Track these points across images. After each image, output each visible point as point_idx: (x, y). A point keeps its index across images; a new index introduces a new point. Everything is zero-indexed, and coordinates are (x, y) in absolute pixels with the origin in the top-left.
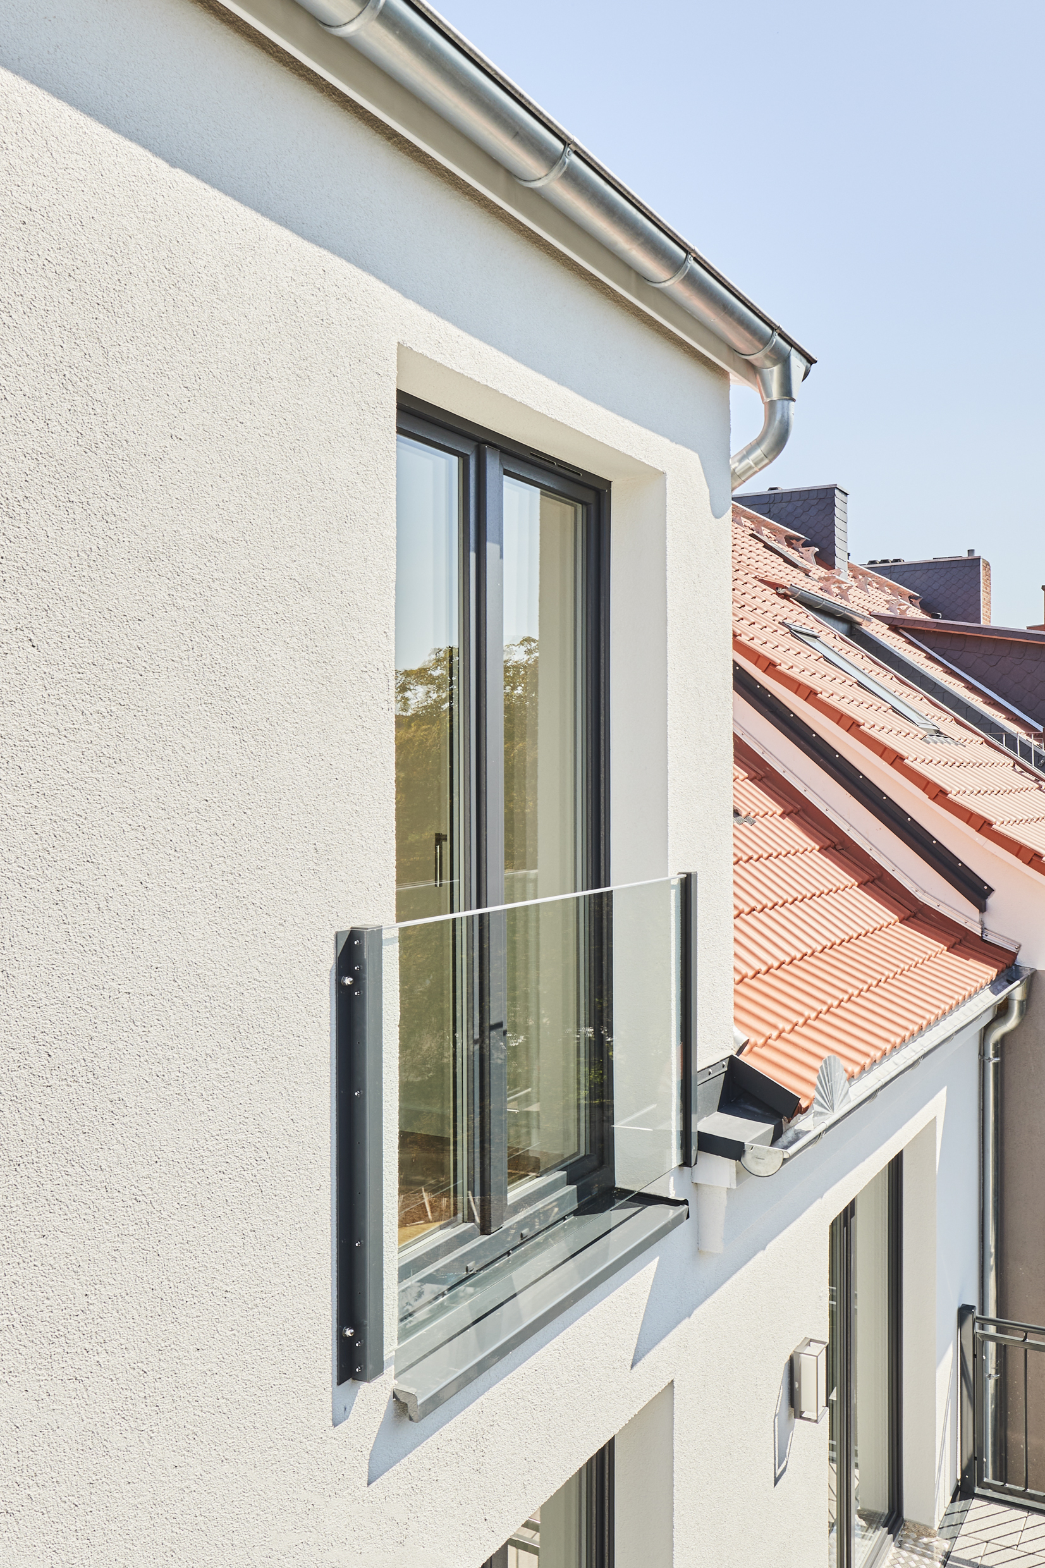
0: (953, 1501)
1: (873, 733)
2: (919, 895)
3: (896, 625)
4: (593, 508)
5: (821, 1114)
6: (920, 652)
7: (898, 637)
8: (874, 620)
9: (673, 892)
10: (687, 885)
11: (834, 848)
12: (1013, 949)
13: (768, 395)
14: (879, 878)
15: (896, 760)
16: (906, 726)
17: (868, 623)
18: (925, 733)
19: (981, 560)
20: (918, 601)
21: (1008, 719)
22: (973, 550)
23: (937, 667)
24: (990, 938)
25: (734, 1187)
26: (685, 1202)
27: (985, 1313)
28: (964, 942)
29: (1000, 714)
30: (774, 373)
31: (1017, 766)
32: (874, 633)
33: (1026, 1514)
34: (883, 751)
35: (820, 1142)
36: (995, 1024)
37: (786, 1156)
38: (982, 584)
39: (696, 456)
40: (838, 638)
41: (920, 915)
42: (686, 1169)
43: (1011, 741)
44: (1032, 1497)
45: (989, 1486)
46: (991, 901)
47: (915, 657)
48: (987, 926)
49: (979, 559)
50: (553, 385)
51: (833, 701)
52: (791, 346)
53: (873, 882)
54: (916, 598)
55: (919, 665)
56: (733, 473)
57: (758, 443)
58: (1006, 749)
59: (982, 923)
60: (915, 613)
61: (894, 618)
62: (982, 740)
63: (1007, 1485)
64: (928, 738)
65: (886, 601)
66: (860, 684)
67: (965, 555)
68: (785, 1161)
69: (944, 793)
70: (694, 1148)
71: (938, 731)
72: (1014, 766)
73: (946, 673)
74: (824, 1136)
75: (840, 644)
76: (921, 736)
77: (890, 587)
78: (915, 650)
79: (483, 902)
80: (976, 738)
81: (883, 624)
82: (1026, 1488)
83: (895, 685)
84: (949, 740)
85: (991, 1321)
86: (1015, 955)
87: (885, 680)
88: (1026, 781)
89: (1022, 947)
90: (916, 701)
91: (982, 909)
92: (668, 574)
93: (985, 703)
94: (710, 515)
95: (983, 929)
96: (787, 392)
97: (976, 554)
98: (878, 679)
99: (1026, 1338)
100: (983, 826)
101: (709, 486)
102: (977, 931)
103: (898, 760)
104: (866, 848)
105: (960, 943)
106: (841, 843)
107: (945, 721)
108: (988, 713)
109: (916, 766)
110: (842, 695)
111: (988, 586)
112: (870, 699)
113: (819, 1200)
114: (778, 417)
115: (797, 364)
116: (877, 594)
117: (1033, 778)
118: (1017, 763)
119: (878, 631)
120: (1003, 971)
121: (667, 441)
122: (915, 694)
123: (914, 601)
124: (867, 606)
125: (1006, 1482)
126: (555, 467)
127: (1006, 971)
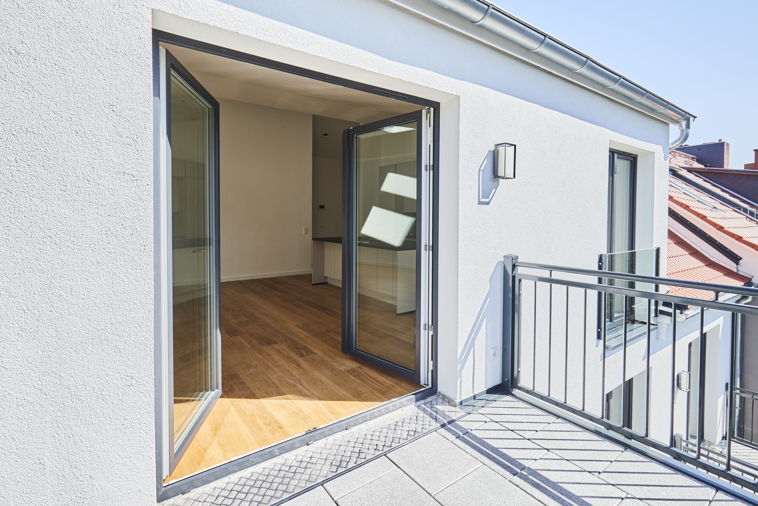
0: (722, 439)
1: (694, 209)
2: (711, 259)
3: (690, 170)
4: (633, 162)
5: (695, 310)
6: (701, 179)
7: (692, 174)
8: (683, 169)
9: (654, 252)
10: (658, 251)
11: (679, 243)
12: (750, 277)
13: (682, 128)
14: (696, 253)
15: (704, 218)
16: (704, 207)
17: (680, 171)
18: (711, 208)
19: (725, 143)
20: (695, 159)
21: (740, 201)
22: (721, 140)
23: (708, 184)
24: (740, 273)
25: (670, 323)
26: (657, 325)
27: (735, 385)
28: (730, 274)
29: (737, 200)
30: (684, 123)
31: (748, 219)
32: (682, 174)
33: (752, 449)
34: (698, 215)
35: (694, 317)
36: (742, 300)
37: (687, 317)
38: (725, 152)
39: (661, 147)
40: (672, 177)
41: (712, 265)
42: (655, 317)
43: (745, 210)
44: (755, 445)
45: (736, 438)
46: (740, 262)
47: (699, 181)
48: (739, 269)
49: (724, 143)
50: (633, 139)
51: (678, 200)
52: (690, 115)
53: (694, 254)
54: (694, 158)
55: (701, 184)
56: (670, 148)
57: (678, 140)
58: (743, 213)
59: (737, 268)
60: (696, 165)
61: (689, 168)
62: (732, 210)
63: (744, 439)
64: (712, 210)
65: (684, 161)
66: (684, 193)
67: (717, 142)
68: (687, 318)
69: (722, 228)
70: (658, 313)
71: (715, 207)
72: (746, 218)
73: (712, 186)
74: (696, 315)
75: (674, 180)
76: (709, 209)
77: (684, 155)
78: (699, 178)
79: (612, 252)
80: (730, 209)
81: (685, 170)
82: (752, 441)
83: (695, 192)
84: (719, 210)
85: (738, 389)
86: (751, 279)
87: (692, 190)
88: (753, 224)
89: (754, 277)
90: (705, 197)
91: (737, 264)
92: (655, 176)
93: (730, 196)
94: (664, 160)
95: (737, 270)
96: (688, 126)
97: (723, 141)
98: (689, 190)
99: (753, 396)
100: (739, 239)
101: (664, 153)
102: (735, 271)
103: (704, 217)
104: (691, 244)
105: (728, 274)
106: (681, 242)
107: (717, 203)
108: (732, 199)
109: (711, 219)
110: (681, 197)
111: (728, 151)
112: (690, 198)
113: (686, 337)
114: (685, 133)
115: (692, 119)
116: (679, 158)
117: (756, 223)
118: (747, 217)
119: (684, 173)
120: (746, 283)
121: (655, 145)
122: (703, 195)
123: (693, 159)
124: (677, 164)
125: (743, 438)
126: (627, 154)
127: (747, 284)
